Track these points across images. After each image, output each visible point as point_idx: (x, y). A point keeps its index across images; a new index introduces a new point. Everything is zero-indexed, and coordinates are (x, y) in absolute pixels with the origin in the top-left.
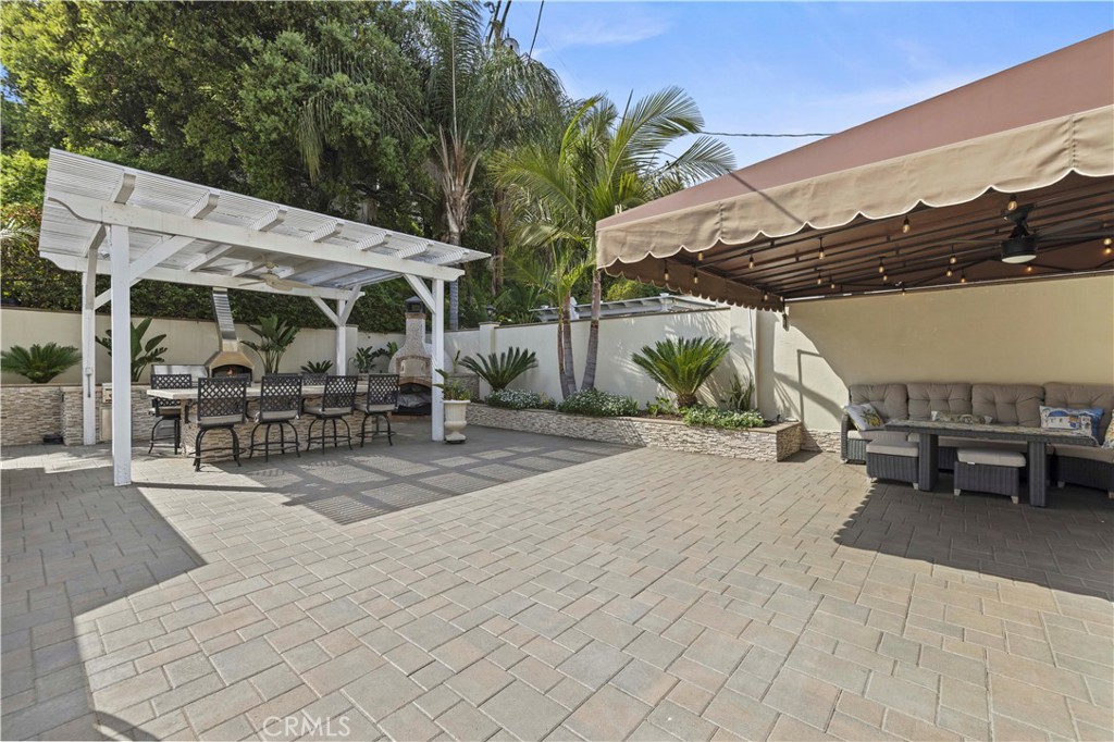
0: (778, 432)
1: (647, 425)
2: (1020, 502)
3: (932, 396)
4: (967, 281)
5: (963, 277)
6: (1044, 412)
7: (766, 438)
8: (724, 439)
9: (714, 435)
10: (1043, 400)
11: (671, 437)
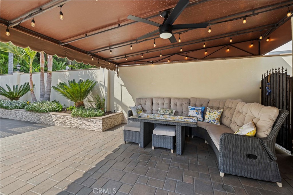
0: (103, 119)
1: (58, 116)
2: (174, 152)
3: (160, 103)
4: (170, 61)
5: (169, 60)
6: (190, 108)
7: (98, 121)
8: (85, 122)
9: (81, 120)
10: (190, 104)
11: (66, 121)
